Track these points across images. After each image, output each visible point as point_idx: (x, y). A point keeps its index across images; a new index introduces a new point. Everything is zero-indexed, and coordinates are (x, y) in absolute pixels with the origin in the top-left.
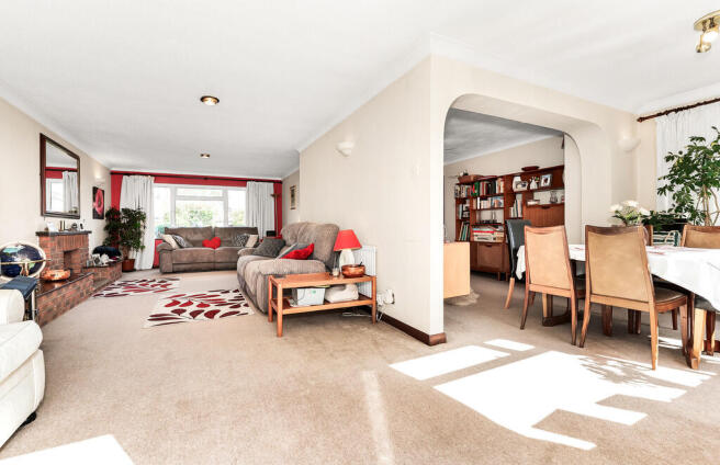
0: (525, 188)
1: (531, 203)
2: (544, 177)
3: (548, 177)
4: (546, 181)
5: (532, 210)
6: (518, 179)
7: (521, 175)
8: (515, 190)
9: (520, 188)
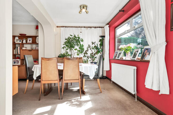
0: (21, 42)
1: (24, 48)
2: (29, 39)
3: (31, 39)
4: (30, 40)
5: (25, 51)
6: (17, 38)
7: (19, 37)
8: (16, 42)
9: (18, 42)
